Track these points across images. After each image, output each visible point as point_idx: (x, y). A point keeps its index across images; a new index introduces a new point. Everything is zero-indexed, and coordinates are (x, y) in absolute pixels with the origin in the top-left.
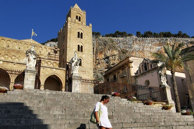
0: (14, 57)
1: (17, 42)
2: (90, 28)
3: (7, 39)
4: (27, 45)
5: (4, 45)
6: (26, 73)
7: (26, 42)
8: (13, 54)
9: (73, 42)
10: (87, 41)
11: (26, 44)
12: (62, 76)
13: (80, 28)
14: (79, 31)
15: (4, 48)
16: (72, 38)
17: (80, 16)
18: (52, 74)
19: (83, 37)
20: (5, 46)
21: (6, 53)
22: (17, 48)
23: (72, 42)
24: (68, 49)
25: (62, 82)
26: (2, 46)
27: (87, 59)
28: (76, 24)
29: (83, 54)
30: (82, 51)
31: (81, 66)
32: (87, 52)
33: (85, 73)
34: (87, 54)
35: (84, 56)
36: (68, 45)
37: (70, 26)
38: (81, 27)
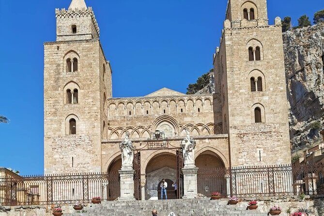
0: (141, 130)
1: (142, 100)
2: (277, 28)
3: (126, 100)
4: (158, 102)
5: (124, 112)
6: (121, 175)
7: (156, 97)
8: (139, 124)
9: (240, 74)
10: (272, 63)
11: (156, 101)
12: (222, 149)
13: (253, 37)
14: (250, 45)
15: (124, 117)
16: (237, 64)
17: (253, 6)
18: (204, 150)
19: (261, 56)
20: (126, 113)
21: (129, 126)
22: (143, 112)
23: (237, 74)
24: (230, 92)
25: (224, 162)
26: (121, 115)
27: (272, 105)
28: (242, 32)
29: (263, 95)
30: (260, 89)
31: (261, 122)
32: (271, 89)
33: (271, 136)
34: (274, 91)
35: (266, 98)
36: (229, 85)
37: (231, 39)
38: (255, 33)
